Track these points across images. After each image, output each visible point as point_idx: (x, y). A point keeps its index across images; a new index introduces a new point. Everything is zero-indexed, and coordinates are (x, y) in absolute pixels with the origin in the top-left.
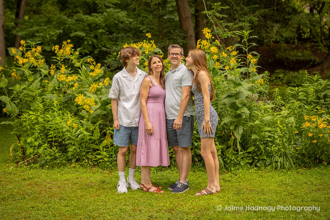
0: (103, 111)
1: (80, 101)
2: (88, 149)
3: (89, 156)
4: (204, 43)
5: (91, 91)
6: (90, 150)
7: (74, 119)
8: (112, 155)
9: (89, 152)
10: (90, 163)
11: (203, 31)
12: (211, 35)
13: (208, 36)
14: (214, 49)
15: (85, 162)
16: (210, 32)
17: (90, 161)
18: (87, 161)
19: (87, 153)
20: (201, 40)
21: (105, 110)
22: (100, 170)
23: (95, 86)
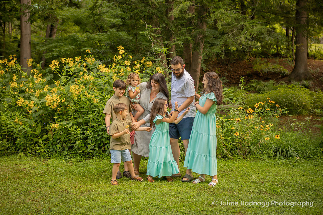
0: (45, 111)
1: (20, 103)
2: (31, 142)
3: (31, 147)
4: (119, 57)
5: (37, 95)
6: (32, 143)
7: (23, 117)
8: (49, 147)
9: (33, 144)
10: (33, 153)
11: (118, 48)
12: (124, 52)
13: (122, 52)
14: (127, 63)
15: (28, 152)
16: (123, 49)
17: (32, 151)
18: (30, 151)
19: (31, 145)
20: (117, 56)
21: (47, 111)
22: (38, 159)
23: (40, 91)
